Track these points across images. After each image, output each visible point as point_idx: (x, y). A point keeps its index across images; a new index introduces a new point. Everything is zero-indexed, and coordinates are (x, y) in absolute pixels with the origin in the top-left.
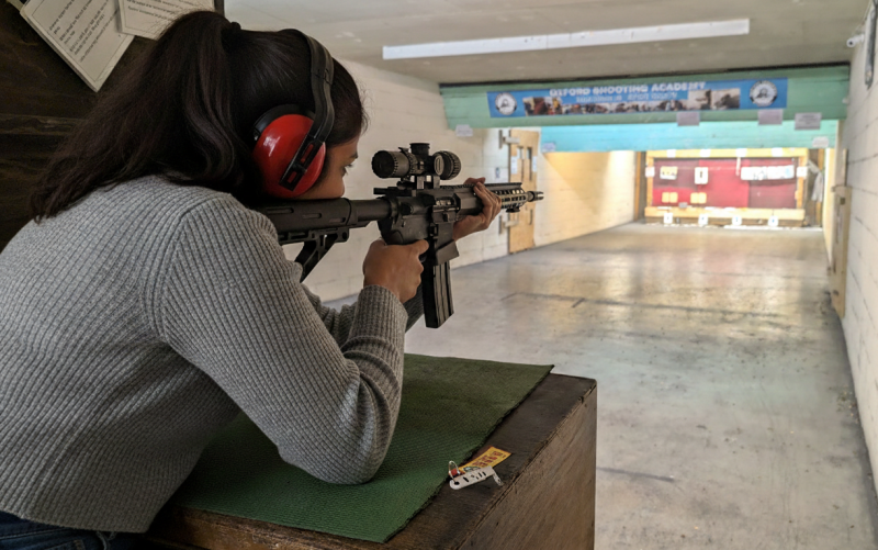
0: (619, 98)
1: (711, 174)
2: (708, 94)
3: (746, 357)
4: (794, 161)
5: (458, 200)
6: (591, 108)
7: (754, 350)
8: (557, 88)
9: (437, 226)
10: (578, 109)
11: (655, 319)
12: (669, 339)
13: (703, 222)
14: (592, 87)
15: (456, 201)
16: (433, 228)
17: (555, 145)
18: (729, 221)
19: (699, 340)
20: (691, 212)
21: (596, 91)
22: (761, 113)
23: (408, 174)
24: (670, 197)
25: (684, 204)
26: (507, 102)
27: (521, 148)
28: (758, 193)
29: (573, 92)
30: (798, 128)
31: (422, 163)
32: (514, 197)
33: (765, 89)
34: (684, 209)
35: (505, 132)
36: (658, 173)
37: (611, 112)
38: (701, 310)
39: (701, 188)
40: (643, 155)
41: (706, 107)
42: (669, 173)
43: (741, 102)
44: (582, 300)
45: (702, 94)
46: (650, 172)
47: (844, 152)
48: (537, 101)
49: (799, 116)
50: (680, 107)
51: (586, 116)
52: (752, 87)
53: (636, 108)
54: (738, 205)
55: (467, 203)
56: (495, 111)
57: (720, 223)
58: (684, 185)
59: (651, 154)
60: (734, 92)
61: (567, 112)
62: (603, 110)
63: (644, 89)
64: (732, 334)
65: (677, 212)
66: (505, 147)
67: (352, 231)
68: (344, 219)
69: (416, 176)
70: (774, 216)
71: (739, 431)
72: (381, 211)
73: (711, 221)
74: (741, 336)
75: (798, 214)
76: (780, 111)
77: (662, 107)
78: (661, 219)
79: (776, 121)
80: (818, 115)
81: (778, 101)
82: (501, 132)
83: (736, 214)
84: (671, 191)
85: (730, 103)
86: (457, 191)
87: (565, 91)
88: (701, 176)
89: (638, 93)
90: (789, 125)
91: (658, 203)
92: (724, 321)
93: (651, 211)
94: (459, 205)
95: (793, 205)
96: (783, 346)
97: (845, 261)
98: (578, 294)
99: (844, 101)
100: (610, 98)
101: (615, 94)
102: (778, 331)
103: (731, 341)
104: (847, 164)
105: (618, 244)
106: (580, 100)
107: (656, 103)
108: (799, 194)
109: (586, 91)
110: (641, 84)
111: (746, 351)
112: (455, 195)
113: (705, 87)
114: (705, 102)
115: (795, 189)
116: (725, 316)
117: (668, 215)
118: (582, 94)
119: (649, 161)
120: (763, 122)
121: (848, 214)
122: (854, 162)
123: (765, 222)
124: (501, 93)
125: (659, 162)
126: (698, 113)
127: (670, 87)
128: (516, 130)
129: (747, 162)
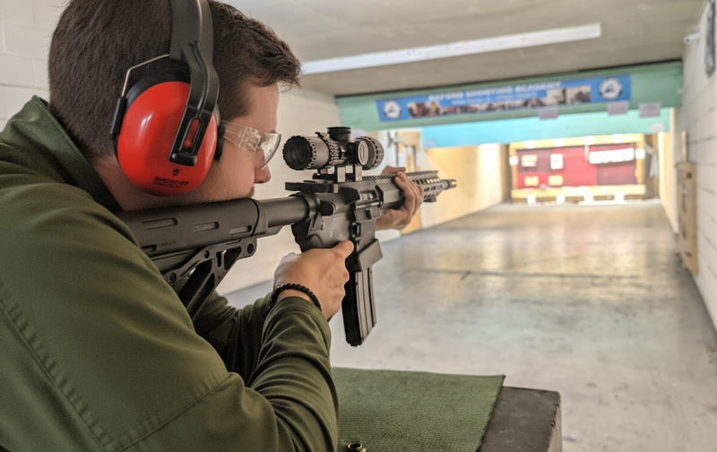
0: (488, 99)
1: (565, 161)
2: (564, 92)
3: (619, 316)
4: (633, 145)
5: (381, 193)
6: (465, 109)
7: (625, 309)
8: (435, 94)
9: (360, 224)
10: (453, 111)
11: (533, 287)
12: (550, 304)
13: (561, 200)
14: (464, 92)
15: (379, 194)
16: (355, 227)
17: (435, 143)
18: (582, 199)
19: (575, 303)
20: (550, 192)
21: (469, 94)
22: (610, 105)
23: (327, 164)
24: (532, 180)
25: (543, 186)
26: (393, 108)
27: (406, 146)
28: (606, 173)
29: (449, 96)
30: (642, 116)
31: (343, 151)
32: (430, 186)
33: (612, 85)
34: (544, 190)
35: (393, 133)
36: (520, 162)
37: (482, 111)
38: (572, 276)
39: (557, 172)
40: (507, 147)
41: (563, 102)
42: (529, 161)
43: (593, 97)
44: (468, 273)
45: (558, 92)
46: (514, 161)
47: (683, 134)
48: (420, 106)
49: (642, 106)
50: (541, 104)
51: (461, 116)
52: (600, 84)
53: (503, 107)
54: (588, 184)
55: (390, 196)
56: (384, 116)
57: (576, 200)
58: (543, 170)
59: (514, 146)
60: (586, 89)
61: (445, 114)
62: (475, 111)
63: (509, 90)
64: (603, 296)
65: (539, 193)
66: (393, 147)
67: (260, 241)
68: (250, 227)
69: (336, 167)
70: (619, 192)
71: (626, 387)
72: (297, 212)
73: (568, 199)
74: (612, 298)
75: (640, 189)
76: (625, 104)
77: (526, 104)
78: (525, 200)
79: (622, 111)
80: (658, 105)
81: (624, 95)
82: (389, 134)
83: (587, 193)
84: (531, 176)
85: (582, 98)
86: (379, 182)
87: (442, 97)
88: (557, 161)
89: (505, 94)
90: (634, 114)
91: (522, 186)
92: (593, 285)
93: (516, 193)
94: (382, 199)
95: (634, 181)
96: (649, 304)
97: (695, 226)
98: (464, 268)
99: (679, 91)
100: (480, 100)
101: (484, 97)
102: (642, 292)
103: (603, 303)
104: (688, 144)
105: (491, 223)
106: (455, 103)
107: (519, 102)
108: (639, 172)
109: (461, 95)
110: (506, 86)
111: (618, 310)
112: (377, 187)
113: (561, 85)
114: (561, 99)
115: (635, 169)
116: (592, 280)
117: (531, 196)
118: (457, 97)
119: (512, 152)
120: (613, 112)
121: (695, 187)
122: (696, 142)
123: (612, 198)
124: (388, 100)
125: (521, 152)
126: (556, 109)
127: (531, 87)
128: (402, 131)
129: (594, 148)
